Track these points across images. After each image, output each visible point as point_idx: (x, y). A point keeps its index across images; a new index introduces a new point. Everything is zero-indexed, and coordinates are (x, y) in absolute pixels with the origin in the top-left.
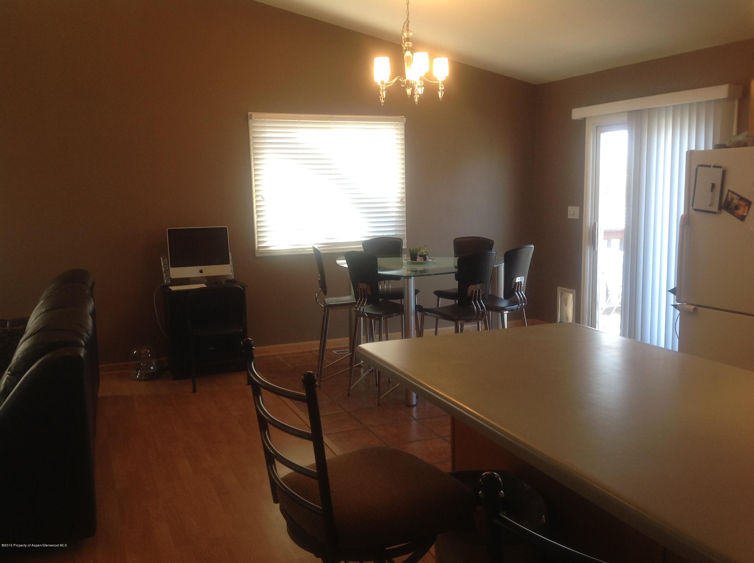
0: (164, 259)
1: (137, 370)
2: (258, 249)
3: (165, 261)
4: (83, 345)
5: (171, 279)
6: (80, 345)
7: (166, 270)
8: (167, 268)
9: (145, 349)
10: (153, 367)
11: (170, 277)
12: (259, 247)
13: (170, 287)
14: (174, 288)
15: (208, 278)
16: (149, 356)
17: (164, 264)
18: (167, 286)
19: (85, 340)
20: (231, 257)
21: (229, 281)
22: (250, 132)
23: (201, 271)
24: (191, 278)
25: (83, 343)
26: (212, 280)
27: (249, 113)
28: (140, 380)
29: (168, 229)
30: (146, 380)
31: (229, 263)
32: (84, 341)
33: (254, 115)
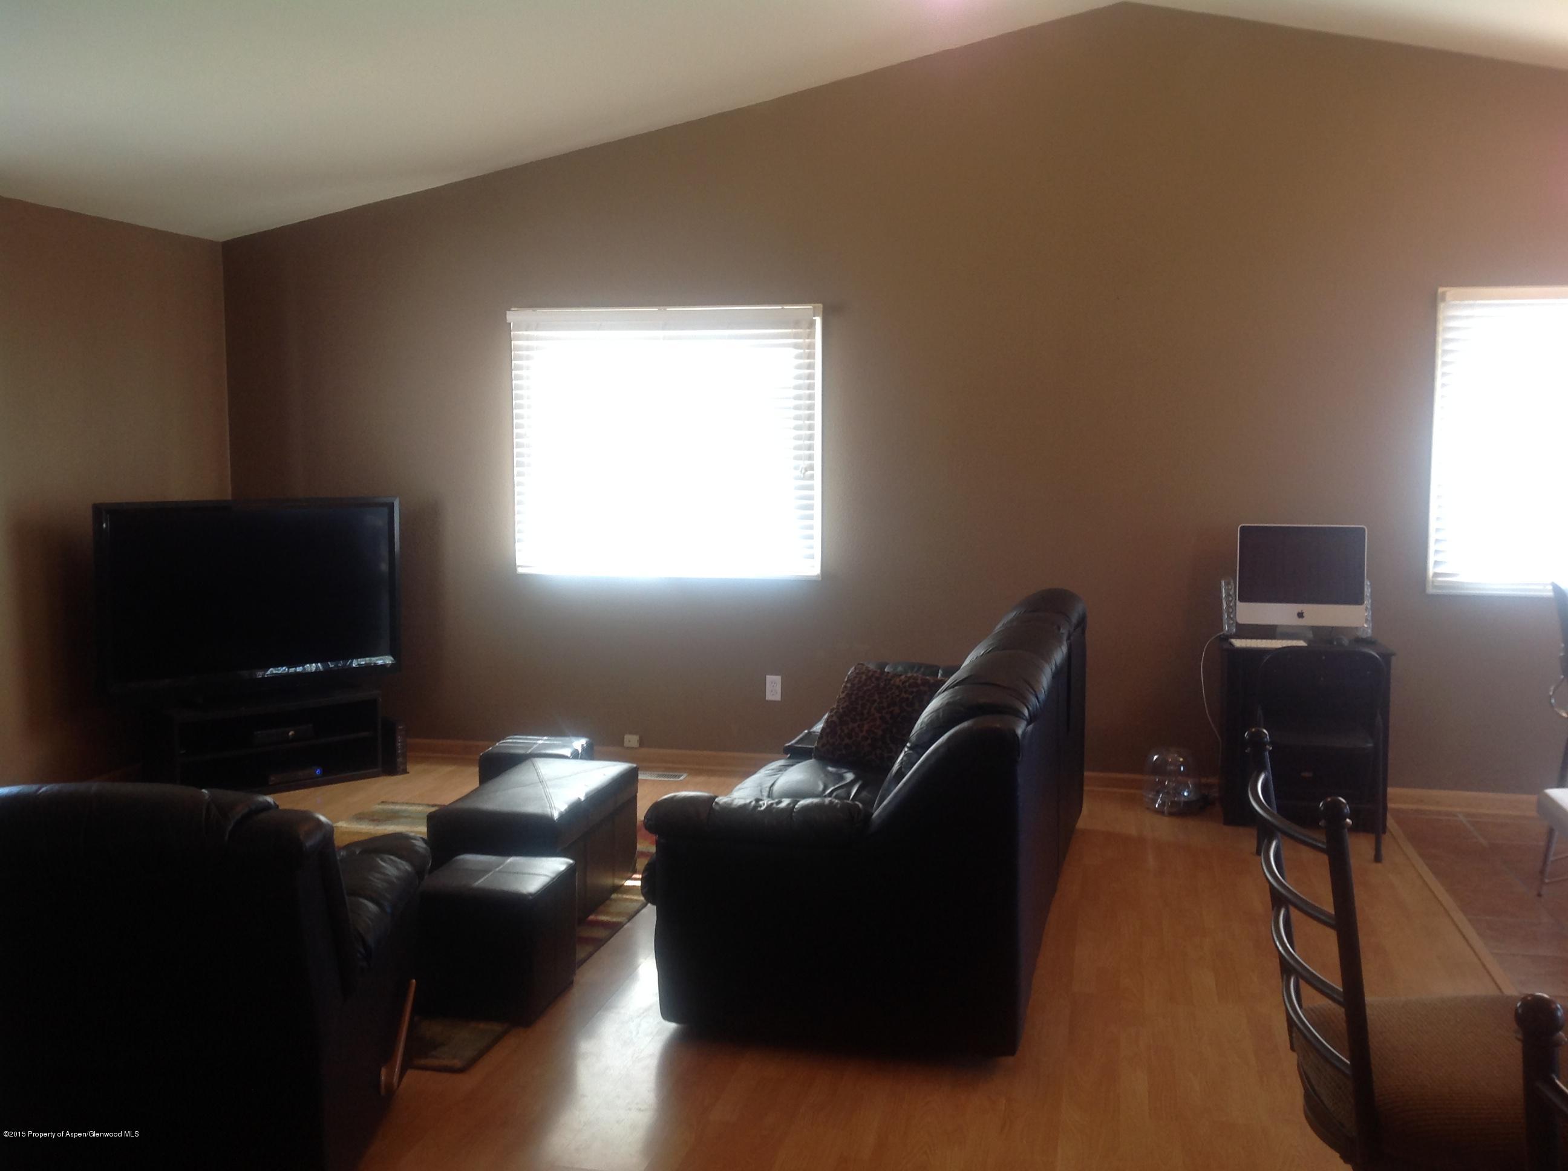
0: (1228, 584)
1: (1158, 793)
2: (1434, 579)
3: (1230, 587)
4: (1025, 716)
5: (1239, 626)
6: (1018, 714)
7: (1228, 606)
8: (1233, 602)
9: (1176, 755)
10: (1188, 792)
11: (1237, 623)
12: (1436, 575)
13: (1234, 641)
14: (1238, 643)
15: (1316, 630)
16: (1182, 769)
17: (1228, 595)
18: (1226, 638)
19: (1030, 708)
20: (1369, 590)
21: (1359, 641)
22: (1440, 328)
23: (1300, 615)
24: (1281, 626)
25: (1026, 712)
26: (1324, 636)
27: (1441, 290)
28: (1160, 812)
29: (1240, 526)
30: (1171, 814)
31: (1363, 602)
32: (1028, 709)
33: (1451, 292)
